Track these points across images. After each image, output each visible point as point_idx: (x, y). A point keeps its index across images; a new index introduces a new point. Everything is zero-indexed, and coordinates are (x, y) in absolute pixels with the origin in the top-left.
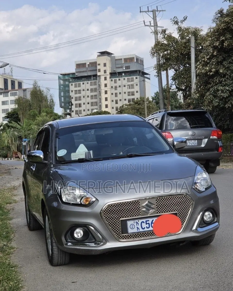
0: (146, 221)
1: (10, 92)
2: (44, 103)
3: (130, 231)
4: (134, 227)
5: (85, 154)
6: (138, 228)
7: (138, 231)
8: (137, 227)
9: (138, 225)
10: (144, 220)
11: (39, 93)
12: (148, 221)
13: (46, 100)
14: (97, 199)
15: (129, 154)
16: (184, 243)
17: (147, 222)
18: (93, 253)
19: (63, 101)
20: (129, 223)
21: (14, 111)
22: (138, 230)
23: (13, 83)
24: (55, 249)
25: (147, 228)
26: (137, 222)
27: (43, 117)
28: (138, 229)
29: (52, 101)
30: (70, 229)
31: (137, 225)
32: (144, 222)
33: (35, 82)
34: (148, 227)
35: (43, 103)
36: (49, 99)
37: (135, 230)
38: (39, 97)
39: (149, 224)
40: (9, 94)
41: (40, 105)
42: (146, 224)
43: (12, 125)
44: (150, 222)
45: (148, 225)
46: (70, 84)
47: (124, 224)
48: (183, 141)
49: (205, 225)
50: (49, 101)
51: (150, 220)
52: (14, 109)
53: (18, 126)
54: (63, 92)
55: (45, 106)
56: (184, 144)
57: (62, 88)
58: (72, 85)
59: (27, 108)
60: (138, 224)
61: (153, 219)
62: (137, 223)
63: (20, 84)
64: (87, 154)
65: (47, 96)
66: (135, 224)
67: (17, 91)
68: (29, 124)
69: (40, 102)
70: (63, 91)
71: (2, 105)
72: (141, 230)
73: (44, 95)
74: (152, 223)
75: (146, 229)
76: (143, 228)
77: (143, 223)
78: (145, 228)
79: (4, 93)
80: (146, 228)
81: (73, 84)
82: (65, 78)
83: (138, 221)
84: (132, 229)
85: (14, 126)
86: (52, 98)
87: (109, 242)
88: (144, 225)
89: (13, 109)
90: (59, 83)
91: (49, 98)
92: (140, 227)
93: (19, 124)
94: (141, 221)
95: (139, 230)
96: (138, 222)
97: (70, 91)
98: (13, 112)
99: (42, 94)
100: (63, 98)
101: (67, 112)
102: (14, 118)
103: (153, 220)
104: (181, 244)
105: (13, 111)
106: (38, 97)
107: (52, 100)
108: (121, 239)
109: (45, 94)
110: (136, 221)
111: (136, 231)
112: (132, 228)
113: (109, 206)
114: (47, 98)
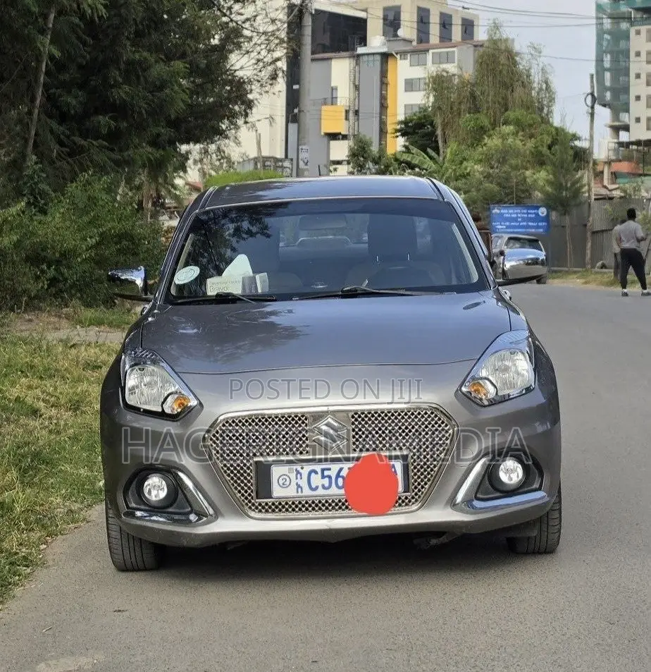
0: (323, 470)
1: (431, 51)
2: (519, 91)
3: (278, 492)
4: (288, 483)
5: (243, 282)
6: (298, 486)
7: (300, 494)
8: (297, 484)
9: (301, 478)
10: (318, 468)
11: (503, 60)
12: (329, 469)
13: (527, 85)
14: (200, 404)
15: (348, 288)
16: (444, 539)
17: (326, 473)
18: (185, 543)
19: (608, 83)
20: (276, 472)
21: (422, 114)
22: (298, 492)
23: (446, 23)
24: (114, 526)
25: (324, 487)
26: (299, 468)
27: (504, 137)
28: (300, 490)
29: (544, 86)
30: (135, 475)
31: (297, 478)
32: (316, 473)
33: (495, 23)
34: (327, 485)
35: (516, 95)
36: (536, 80)
37: (290, 492)
38: (505, 72)
39: (330, 477)
40: (429, 56)
41: (505, 98)
42: (323, 477)
43: (409, 159)
44: (333, 473)
45: (327, 480)
46: (633, 31)
47: (263, 473)
48: (538, 259)
49: (498, 494)
50: (535, 85)
51: (335, 468)
52: (423, 109)
53: (429, 164)
54: (609, 56)
55: (522, 101)
56: (541, 267)
57: (607, 40)
58: (638, 33)
59: (463, 107)
60: (301, 475)
61: (341, 466)
62: (298, 472)
63: (468, 26)
64: (247, 282)
65: (528, 71)
66: (293, 476)
67: (455, 49)
68: (458, 158)
69: (507, 88)
70: (611, 53)
71: (406, 91)
72: (307, 491)
73: (521, 67)
74: (338, 476)
75: (321, 491)
76: (313, 486)
77: (313, 474)
78: (317, 488)
79: (414, 52)
80: (320, 487)
81: (644, 29)
82: (618, 8)
83: (302, 468)
84: (283, 486)
85: (415, 162)
86: (547, 79)
87: (222, 516)
88: (317, 480)
89: (420, 108)
90: (600, 24)
91: (536, 78)
92: (304, 483)
93: (431, 158)
94: (308, 468)
95: (302, 491)
96: (301, 471)
97: (632, 54)
98: (420, 118)
99: (515, 63)
100: (608, 75)
101: (621, 122)
102: (423, 137)
103: (341, 470)
104: (434, 542)
105: (420, 112)
106: (501, 72)
107: (546, 83)
108: (254, 510)
109: (522, 65)
110: (295, 467)
111: (294, 494)
112: (283, 484)
113: (227, 422)
114: (528, 76)
